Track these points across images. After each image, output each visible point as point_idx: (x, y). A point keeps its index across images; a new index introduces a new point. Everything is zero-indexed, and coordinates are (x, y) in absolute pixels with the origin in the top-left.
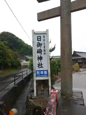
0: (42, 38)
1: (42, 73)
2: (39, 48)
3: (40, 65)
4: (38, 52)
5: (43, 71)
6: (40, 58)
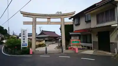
1: (24, 44)
3: (24, 42)
6: (24, 39)
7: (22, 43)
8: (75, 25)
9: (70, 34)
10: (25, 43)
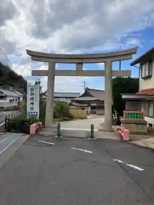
0: (34, 89)
1: (33, 114)
2: (32, 96)
3: (32, 108)
4: (31, 99)
5: (34, 112)
6: (32, 104)
7: (29, 110)
8: (142, 78)
9: (124, 97)
10: (33, 111)
